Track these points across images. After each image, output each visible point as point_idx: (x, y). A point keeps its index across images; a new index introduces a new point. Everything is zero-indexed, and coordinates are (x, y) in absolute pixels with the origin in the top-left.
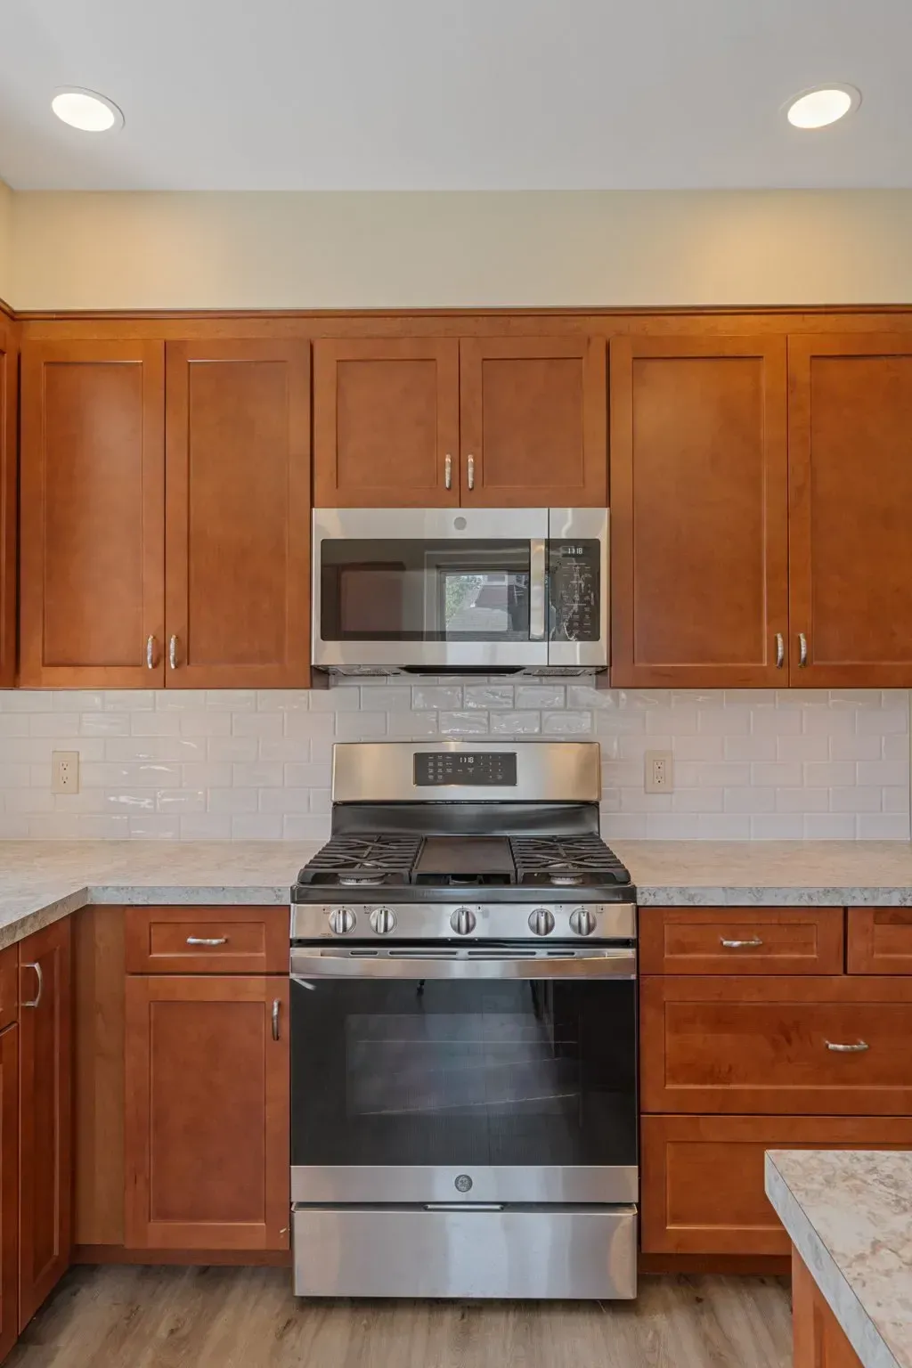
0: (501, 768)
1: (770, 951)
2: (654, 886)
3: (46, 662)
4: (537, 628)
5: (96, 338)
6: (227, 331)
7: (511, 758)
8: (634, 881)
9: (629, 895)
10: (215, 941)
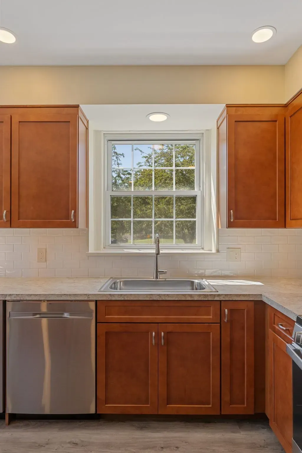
3: (291, 218)
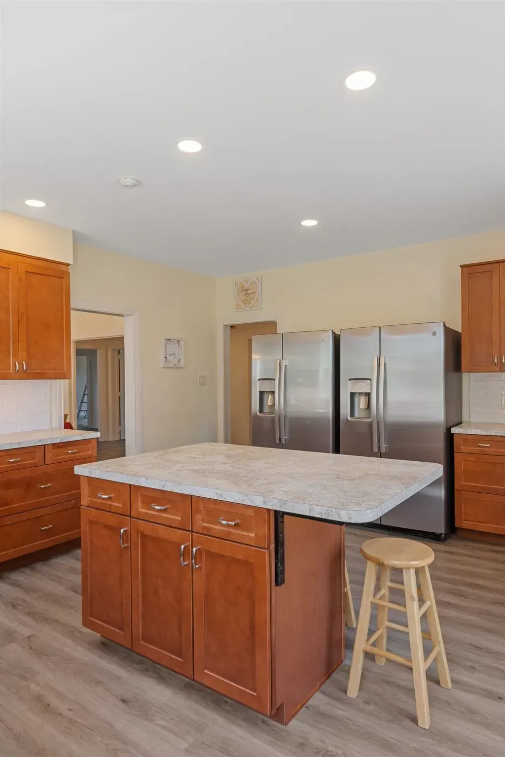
1: (24, 461)
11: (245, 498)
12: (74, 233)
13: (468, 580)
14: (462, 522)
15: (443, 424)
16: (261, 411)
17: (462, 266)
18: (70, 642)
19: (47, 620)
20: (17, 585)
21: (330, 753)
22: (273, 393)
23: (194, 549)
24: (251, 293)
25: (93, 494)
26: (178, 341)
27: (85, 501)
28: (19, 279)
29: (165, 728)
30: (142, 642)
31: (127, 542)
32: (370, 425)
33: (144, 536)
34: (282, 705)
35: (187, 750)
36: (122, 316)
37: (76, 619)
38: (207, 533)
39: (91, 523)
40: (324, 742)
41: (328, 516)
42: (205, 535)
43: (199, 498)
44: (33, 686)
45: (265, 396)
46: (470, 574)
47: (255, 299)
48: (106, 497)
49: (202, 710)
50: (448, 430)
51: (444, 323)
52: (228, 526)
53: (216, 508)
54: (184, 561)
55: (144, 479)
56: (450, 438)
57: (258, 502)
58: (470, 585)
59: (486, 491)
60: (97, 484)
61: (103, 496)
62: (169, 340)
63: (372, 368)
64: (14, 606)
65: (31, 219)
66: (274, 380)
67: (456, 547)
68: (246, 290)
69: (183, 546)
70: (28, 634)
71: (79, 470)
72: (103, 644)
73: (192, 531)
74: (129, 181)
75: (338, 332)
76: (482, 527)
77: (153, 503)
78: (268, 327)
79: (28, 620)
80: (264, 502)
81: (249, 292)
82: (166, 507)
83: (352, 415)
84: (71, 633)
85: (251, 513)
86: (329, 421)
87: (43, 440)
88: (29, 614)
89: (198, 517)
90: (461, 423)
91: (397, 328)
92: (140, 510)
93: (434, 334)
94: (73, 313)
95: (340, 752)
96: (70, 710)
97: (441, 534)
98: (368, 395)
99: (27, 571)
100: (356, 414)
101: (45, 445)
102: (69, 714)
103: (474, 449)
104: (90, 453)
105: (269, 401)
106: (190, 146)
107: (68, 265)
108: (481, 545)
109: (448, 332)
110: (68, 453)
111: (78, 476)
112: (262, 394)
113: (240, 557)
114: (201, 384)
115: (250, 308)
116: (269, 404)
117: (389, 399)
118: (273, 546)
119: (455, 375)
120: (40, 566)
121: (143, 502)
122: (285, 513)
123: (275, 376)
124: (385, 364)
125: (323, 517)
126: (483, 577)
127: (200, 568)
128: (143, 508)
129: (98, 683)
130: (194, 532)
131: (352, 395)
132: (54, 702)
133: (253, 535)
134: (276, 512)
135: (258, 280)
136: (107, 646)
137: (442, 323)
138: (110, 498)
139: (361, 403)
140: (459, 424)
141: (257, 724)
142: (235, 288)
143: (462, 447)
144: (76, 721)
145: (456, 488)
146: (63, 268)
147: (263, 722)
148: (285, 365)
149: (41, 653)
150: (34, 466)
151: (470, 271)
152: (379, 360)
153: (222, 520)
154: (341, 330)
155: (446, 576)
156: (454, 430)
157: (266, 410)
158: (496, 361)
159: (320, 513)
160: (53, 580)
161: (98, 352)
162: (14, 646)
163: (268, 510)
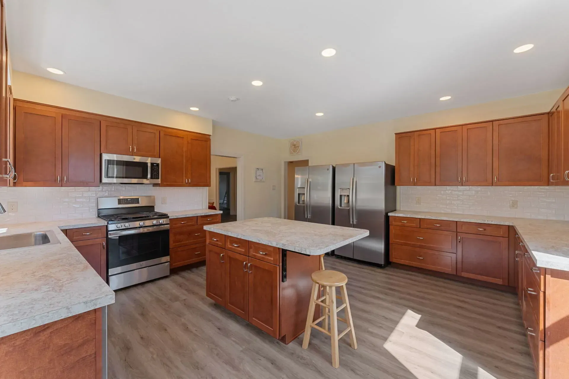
0: (137, 201)
1: (188, 223)
2: (172, 216)
4: (149, 176)
5: (39, 109)
6: (78, 114)
7: (138, 199)
8: (168, 215)
9: (168, 217)
10: (88, 234)
11: (269, 242)
12: (213, 121)
13: (390, 287)
14: (393, 259)
15: (383, 211)
16: (299, 203)
17: (396, 134)
18: (201, 303)
19: (193, 293)
20: (183, 277)
21: (303, 358)
22: (304, 194)
23: (249, 264)
24: (297, 147)
25: (211, 238)
26: (262, 169)
27: (208, 241)
28: (188, 143)
29: (234, 341)
30: (229, 304)
31: (224, 260)
32: (349, 210)
33: (230, 257)
34: (285, 335)
35: (241, 351)
36: (236, 158)
37: (203, 293)
38: (255, 257)
39: (210, 251)
40: (302, 353)
41: (301, 252)
42: (254, 258)
43: (251, 241)
44: (183, 320)
45: (301, 196)
46: (392, 284)
47: (299, 150)
48: (216, 240)
49: (251, 335)
50: (387, 214)
51: (385, 162)
52: (263, 254)
53: (258, 246)
54: (245, 269)
55: (230, 233)
56: (387, 218)
57: (274, 245)
58: (391, 289)
59: (406, 244)
60: (213, 234)
61: (215, 240)
62: (258, 169)
63: (350, 182)
64: (180, 286)
65: (193, 115)
66: (304, 188)
67: (389, 271)
68: (295, 145)
69: (245, 263)
70: (184, 298)
71: (206, 228)
72: (215, 305)
73: (249, 256)
74: (233, 98)
75: (334, 166)
76: (402, 262)
77: (234, 243)
78: (305, 163)
79: (185, 292)
80: (277, 245)
81: (296, 146)
82: (238, 245)
83: (341, 206)
84: (202, 299)
85: (272, 249)
86: (330, 208)
87: (196, 214)
88: (186, 290)
89: (251, 250)
90: (395, 210)
91: (363, 164)
92: (229, 246)
93: (380, 167)
94: (212, 157)
95: (308, 357)
96: (196, 330)
97: (382, 265)
98: (348, 196)
99: (189, 272)
100: (343, 206)
101: (197, 216)
102: (195, 332)
103: (400, 224)
104: (218, 220)
105: (302, 198)
106: (257, 83)
107: (210, 135)
108: (403, 271)
109: (387, 166)
110: (208, 220)
111: (205, 231)
112: (299, 194)
113: (267, 268)
114: (273, 189)
115: (297, 153)
116: (302, 199)
117: (358, 197)
118: (281, 264)
119: (391, 188)
120: (194, 270)
121: (230, 243)
122: (286, 250)
123: (305, 186)
124: (356, 181)
125: (300, 252)
126: (398, 286)
127: (252, 273)
128: (230, 245)
129: (210, 321)
130: (249, 257)
131: (341, 196)
132: (190, 327)
133: (272, 259)
134: (283, 249)
135: (300, 141)
136: (216, 306)
137: (384, 162)
138: (217, 241)
139: (345, 200)
140: (394, 210)
141: (274, 343)
142: (290, 144)
143: (393, 222)
144: (198, 335)
145: (390, 242)
146: (207, 136)
147: (277, 343)
148: (310, 181)
149: (189, 306)
150: (193, 225)
151: (400, 136)
152: (353, 179)
153: (260, 252)
154: (336, 165)
155: (380, 284)
156: (390, 214)
157: (301, 202)
158: (412, 181)
159: (298, 250)
160: (199, 276)
161: (231, 174)
162: (178, 303)
163: (279, 248)
